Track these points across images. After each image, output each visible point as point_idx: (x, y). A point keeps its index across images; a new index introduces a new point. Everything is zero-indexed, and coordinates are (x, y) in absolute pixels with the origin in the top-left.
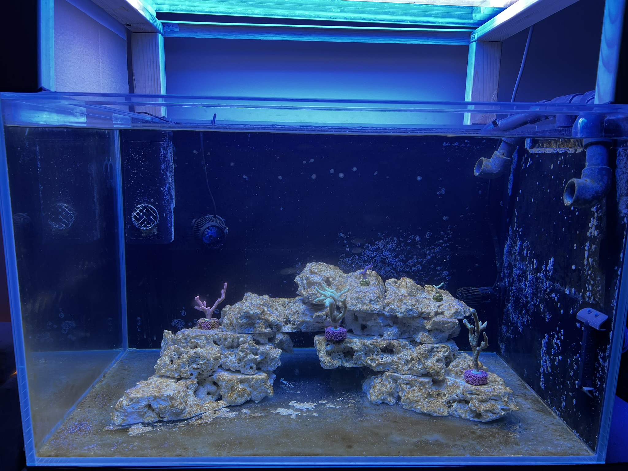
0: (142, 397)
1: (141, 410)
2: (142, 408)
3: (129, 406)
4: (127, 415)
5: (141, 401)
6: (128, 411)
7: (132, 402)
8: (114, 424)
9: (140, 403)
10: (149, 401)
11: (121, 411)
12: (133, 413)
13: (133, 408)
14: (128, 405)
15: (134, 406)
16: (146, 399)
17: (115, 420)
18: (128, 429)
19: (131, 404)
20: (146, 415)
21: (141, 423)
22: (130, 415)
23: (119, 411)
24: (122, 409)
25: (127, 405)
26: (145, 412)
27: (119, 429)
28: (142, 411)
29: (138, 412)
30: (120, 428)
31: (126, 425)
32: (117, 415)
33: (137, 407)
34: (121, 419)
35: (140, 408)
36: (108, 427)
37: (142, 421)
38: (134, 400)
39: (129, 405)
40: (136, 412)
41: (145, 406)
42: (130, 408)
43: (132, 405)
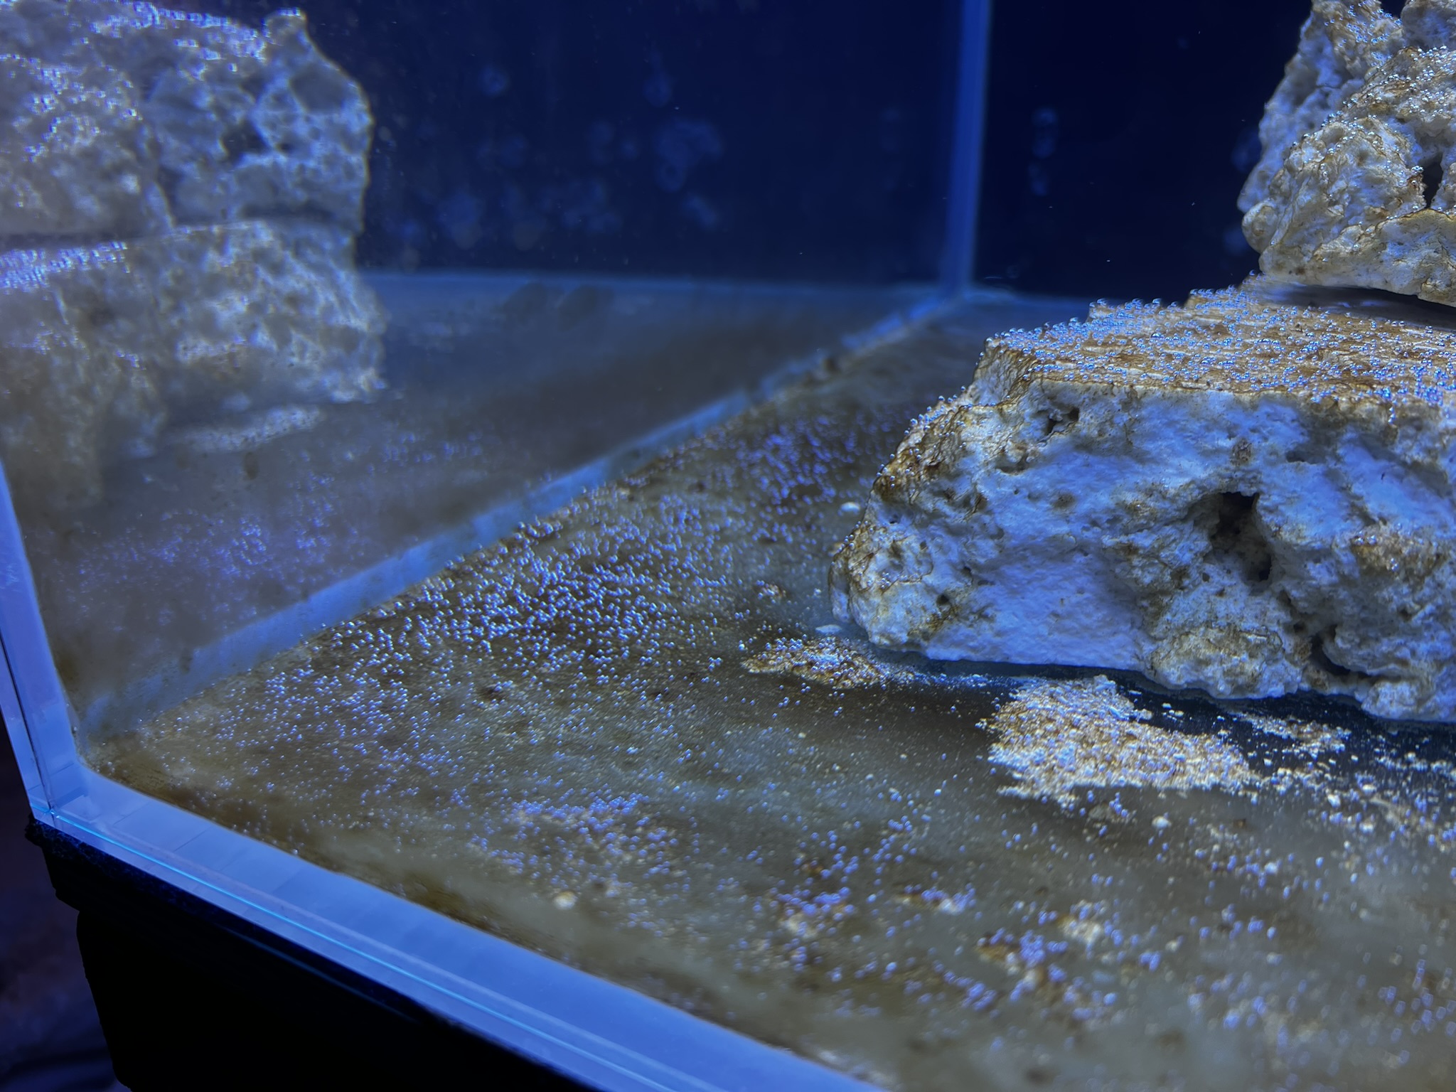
0: (1179, 401)
1: (1144, 541)
2: (1157, 521)
3: (1020, 477)
4: (992, 567)
5: (1153, 436)
6: (1008, 521)
7: (1060, 437)
8: (854, 631)
9: (1142, 458)
10: (1241, 453)
11: (935, 515)
12: (1059, 552)
13: (1064, 501)
14: (1013, 456)
15: (1075, 489)
16: (1213, 424)
17: (863, 592)
18: (988, 711)
19: (1048, 460)
20: (1183, 607)
21: (1112, 673)
22: (1015, 571)
23: (912, 510)
24: (948, 495)
25: (1003, 463)
26: (1180, 573)
27: (892, 682)
28: (1152, 555)
29: (1102, 553)
30: (906, 676)
31: (965, 666)
32: (896, 552)
33: (1105, 499)
34: (929, 589)
35: (1132, 510)
36: (796, 644)
37: (1124, 660)
38: (1088, 423)
39: (1021, 466)
40: (1082, 548)
41: (1192, 508)
42: (1033, 498)
43: (1051, 472)
